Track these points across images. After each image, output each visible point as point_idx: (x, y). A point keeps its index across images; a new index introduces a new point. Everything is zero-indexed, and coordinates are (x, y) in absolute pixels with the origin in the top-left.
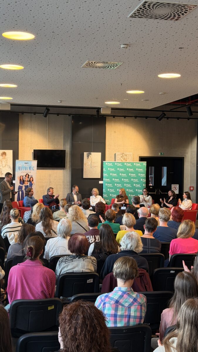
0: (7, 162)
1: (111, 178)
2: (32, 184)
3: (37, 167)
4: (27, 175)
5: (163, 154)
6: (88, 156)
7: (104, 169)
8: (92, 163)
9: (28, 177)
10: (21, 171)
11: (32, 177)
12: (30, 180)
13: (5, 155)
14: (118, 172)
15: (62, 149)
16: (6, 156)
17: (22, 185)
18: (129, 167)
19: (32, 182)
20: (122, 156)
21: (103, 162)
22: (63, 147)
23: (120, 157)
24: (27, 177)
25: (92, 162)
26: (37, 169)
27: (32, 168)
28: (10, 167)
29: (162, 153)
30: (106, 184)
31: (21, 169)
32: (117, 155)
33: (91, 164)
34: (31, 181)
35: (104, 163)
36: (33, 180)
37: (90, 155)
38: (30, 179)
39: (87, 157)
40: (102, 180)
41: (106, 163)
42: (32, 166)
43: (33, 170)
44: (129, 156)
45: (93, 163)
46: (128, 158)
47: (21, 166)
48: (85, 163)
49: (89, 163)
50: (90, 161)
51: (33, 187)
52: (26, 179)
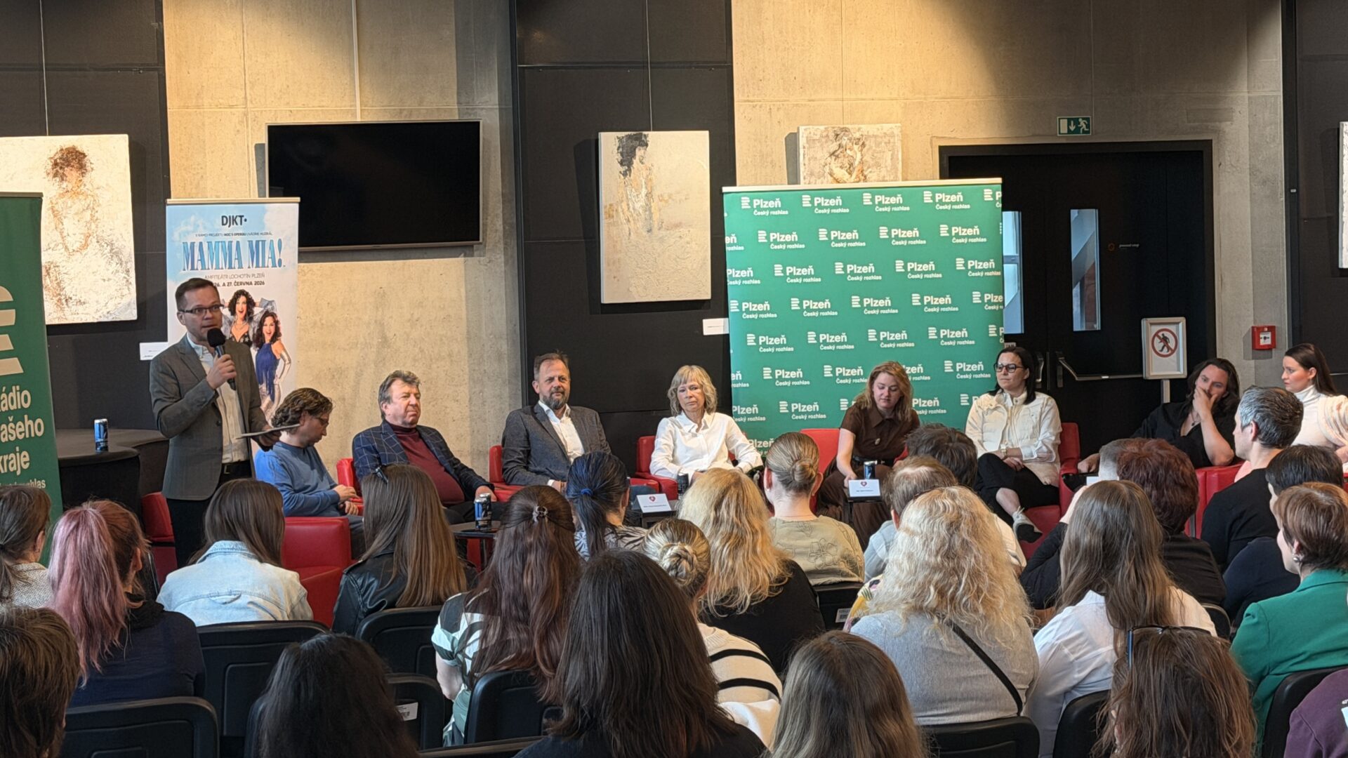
0: (94, 219)
1: (777, 292)
2: (274, 362)
3: (301, 244)
4: (242, 299)
5: (1082, 124)
6: (627, 159)
7: (728, 240)
8: (654, 205)
9: (249, 316)
11: (273, 315)
12: (260, 329)
13: (82, 168)
14: (822, 256)
15: (455, 117)
16: (86, 179)
18: (894, 220)
19: (275, 347)
20: (834, 146)
21: (722, 194)
22: (459, 103)
23: (822, 154)
24: (240, 316)
25: (656, 193)
26: (303, 257)
27: (267, 254)
28: (115, 253)
29: (1076, 122)
30: (751, 339)
31: (202, 259)
32: (802, 141)
33: (648, 208)
34: (268, 339)
35: (726, 198)
36: (276, 336)
37: (639, 152)
38: (261, 324)
39: (621, 163)
40: (724, 313)
41: (745, 202)
42: (268, 238)
43: (277, 265)
44: (878, 144)
45: (661, 198)
46: (871, 162)
47: (201, 243)
48: (611, 205)
49: (637, 206)
50: (644, 186)
51: (280, 378)
52: (237, 327)
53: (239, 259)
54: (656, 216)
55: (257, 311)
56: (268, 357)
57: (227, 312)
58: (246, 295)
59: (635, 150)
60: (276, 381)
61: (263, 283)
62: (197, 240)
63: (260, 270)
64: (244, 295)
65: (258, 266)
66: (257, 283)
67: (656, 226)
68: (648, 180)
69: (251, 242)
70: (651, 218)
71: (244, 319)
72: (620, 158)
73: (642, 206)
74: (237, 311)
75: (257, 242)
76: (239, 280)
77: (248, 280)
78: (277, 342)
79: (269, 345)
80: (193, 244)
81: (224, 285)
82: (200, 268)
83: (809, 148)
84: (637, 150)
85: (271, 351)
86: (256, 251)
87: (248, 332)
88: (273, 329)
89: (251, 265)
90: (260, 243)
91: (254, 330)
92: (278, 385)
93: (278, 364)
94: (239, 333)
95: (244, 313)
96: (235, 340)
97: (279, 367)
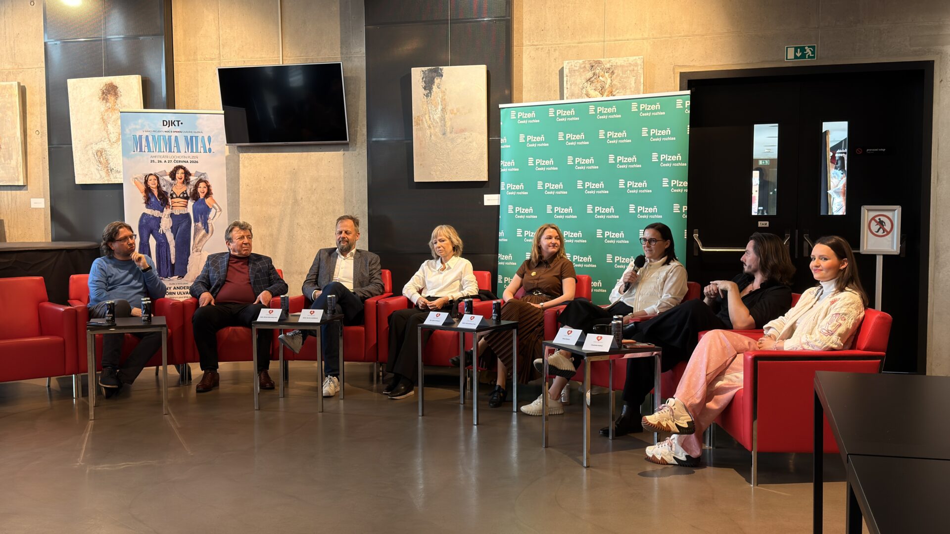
2: (207, 210)
4: (181, 171)
6: (428, 85)
7: (502, 141)
8: (447, 117)
9: (186, 181)
10: (147, 155)
11: (206, 182)
12: (196, 190)
13: (116, 94)
14: (559, 152)
16: (118, 102)
17: (156, 213)
18: (611, 125)
19: (208, 201)
21: (497, 109)
22: (342, 53)
24: (179, 181)
25: (449, 108)
27: (200, 144)
30: (511, 208)
31: (148, 145)
32: (566, 72)
33: (443, 119)
34: (202, 196)
35: (502, 112)
36: (209, 194)
37: (437, 81)
38: (196, 186)
39: (425, 88)
40: (497, 191)
41: (516, 113)
42: (200, 135)
43: (208, 151)
44: (624, 72)
45: (452, 112)
46: (619, 85)
47: (147, 137)
48: (418, 117)
49: (436, 117)
50: (440, 104)
51: (212, 219)
52: (177, 187)
53: (178, 147)
54: (448, 124)
55: (193, 179)
56: (202, 206)
57: (168, 178)
58: (184, 168)
59: (434, 79)
60: (210, 221)
61: (197, 162)
62: (144, 134)
63: (195, 154)
64: (182, 168)
65: (192, 151)
66: (192, 162)
67: (448, 131)
68: (443, 100)
69: (186, 137)
70: (445, 126)
71: (183, 182)
72: (424, 84)
73: (439, 117)
74: (177, 177)
75: (191, 137)
76: (178, 159)
77: (185, 160)
78: (209, 198)
79: (203, 200)
80: (141, 137)
81: (165, 162)
82: (146, 150)
83: (570, 77)
84: (435, 79)
85: (204, 203)
86: (191, 143)
87: (186, 191)
88: (206, 190)
89: (187, 151)
90: (194, 138)
91: (190, 190)
92: (212, 224)
93: (211, 211)
94: (179, 191)
95: (183, 179)
96: (176, 195)
97: (211, 213)
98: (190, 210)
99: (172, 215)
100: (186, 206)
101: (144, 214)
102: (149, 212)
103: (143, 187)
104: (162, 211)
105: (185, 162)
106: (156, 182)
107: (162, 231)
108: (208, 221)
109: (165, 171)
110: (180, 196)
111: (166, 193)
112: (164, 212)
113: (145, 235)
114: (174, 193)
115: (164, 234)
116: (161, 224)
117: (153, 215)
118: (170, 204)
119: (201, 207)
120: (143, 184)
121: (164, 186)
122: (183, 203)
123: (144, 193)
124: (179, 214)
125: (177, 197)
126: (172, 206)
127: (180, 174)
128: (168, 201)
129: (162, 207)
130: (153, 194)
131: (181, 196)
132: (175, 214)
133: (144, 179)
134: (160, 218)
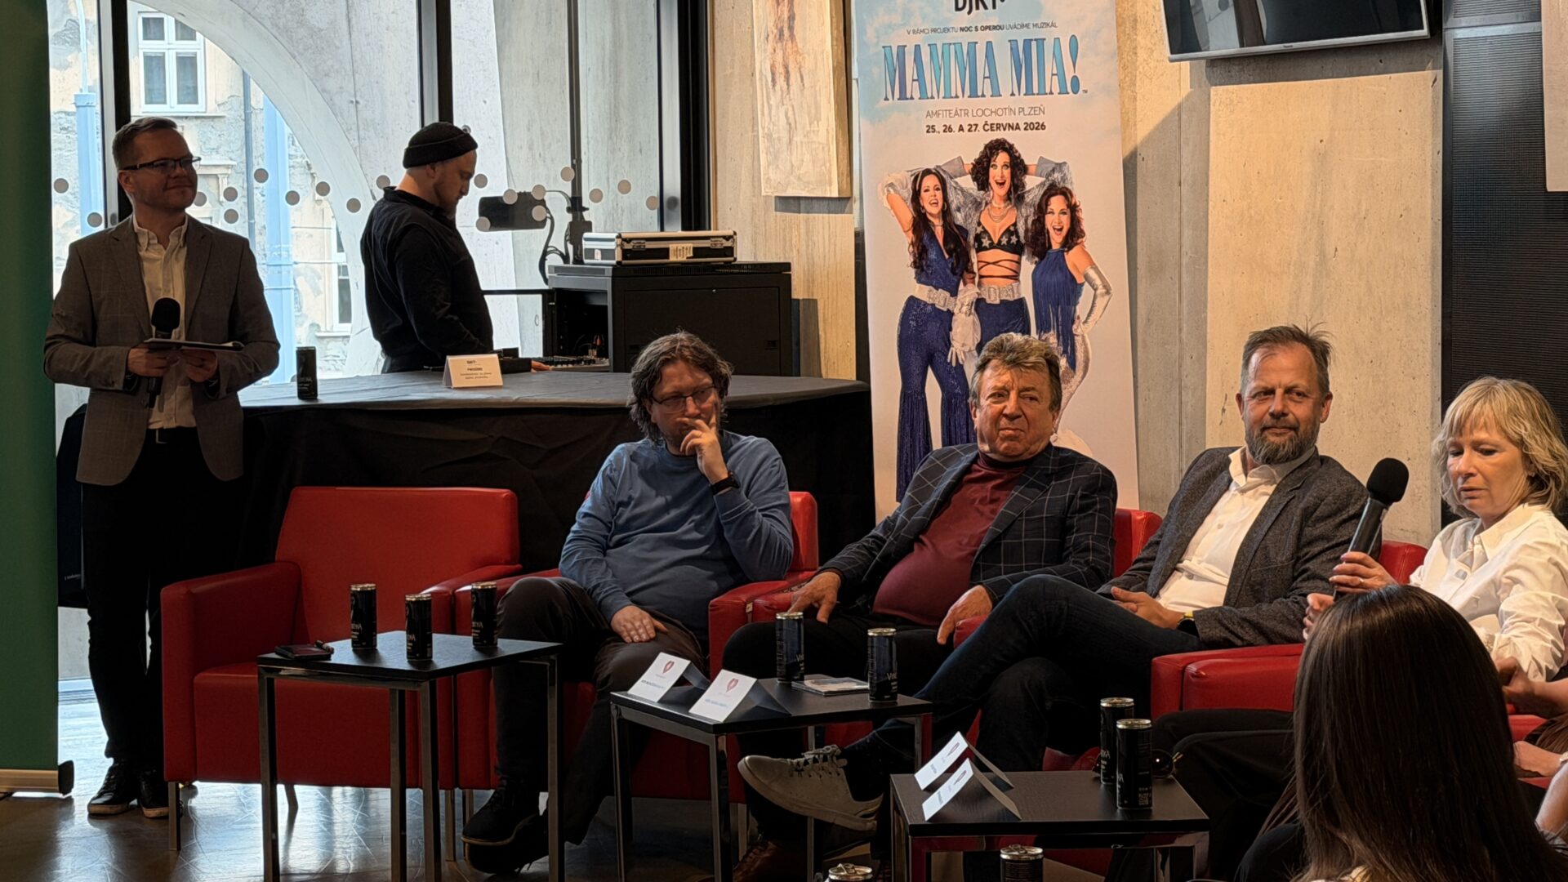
2: (1072, 290)
4: (1002, 158)
9: (1016, 194)
10: (918, 110)
11: (1066, 193)
12: (1040, 221)
24: (998, 192)
27: (1050, 67)
34: (1056, 241)
36: (1074, 235)
38: (1042, 209)
42: (1048, 35)
43: (1069, 90)
47: (917, 47)
51: (1085, 322)
52: (993, 213)
53: (992, 76)
56: (1059, 276)
57: (968, 183)
58: (1009, 149)
60: (1078, 329)
61: (1043, 127)
62: (911, 42)
63: (1035, 100)
64: (1005, 150)
65: (1029, 92)
66: (1029, 126)
71: (1008, 198)
74: (991, 181)
75: (1027, 42)
76: (995, 120)
77: (1012, 120)
78: (1076, 249)
79: (1061, 254)
80: (902, 51)
81: (961, 129)
82: (917, 95)
85: (1063, 267)
87: (1015, 225)
88: (1065, 220)
89: (1016, 92)
90: (1034, 44)
91: (1026, 221)
92: (1083, 337)
93: (1079, 294)
94: (998, 225)
95: (1007, 185)
96: (990, 239)
97: (1081, 299)
98: (1025, 290)
99: (980, 305)
100: (1015, 277)
101: (912, 301)
102: (924, 293)
103: (908, 215)
104: (954, 293)
105: (1011, 127)
106: (939, 194)
107: (954, 358)
108: (1075, 327)
109: (960, 158)
110: (1000, 241)
111: (964, 231)
112: (960, 296)
113: (915, 369)
114: (985, 232)
115: (960, 367)
116: (952, 334)
117: (933, 305)
118: (975, 269)
119: (1056, 278)
120: (909, 201)
121: (959, 209)
122: (1007, 264)
123: (910, 233)
124: (998, 302)
125: (992, 246)
126: (981, 277)
127: (999, 170)
128: (969, 260)
129: (955, 279)
130: (933, 236)
131: (1004, 241)
132: (988, 301)
133: (910, 186)
134: (950, 314)
